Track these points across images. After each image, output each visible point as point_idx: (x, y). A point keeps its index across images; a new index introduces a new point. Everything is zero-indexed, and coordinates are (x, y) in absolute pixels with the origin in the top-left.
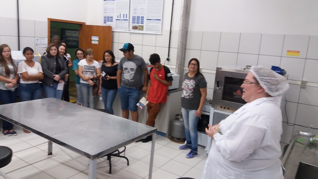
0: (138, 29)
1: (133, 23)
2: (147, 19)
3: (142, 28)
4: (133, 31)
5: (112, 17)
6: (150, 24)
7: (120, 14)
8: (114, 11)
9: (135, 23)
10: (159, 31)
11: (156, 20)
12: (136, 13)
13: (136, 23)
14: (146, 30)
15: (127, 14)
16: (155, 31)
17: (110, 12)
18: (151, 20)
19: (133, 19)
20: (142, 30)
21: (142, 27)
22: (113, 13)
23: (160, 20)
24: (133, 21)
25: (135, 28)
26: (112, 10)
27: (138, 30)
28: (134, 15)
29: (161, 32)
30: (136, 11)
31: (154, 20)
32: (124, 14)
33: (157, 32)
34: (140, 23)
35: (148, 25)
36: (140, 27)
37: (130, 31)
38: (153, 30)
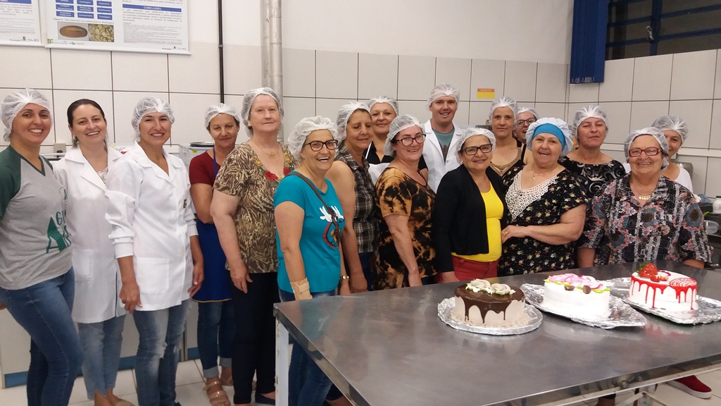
0: (89, 35)
1: (58, 14)
2: (125, 6)
3: (104, 34)
4: (65, 43)
6: (137, 22)
9: (72, 15)
10: (181, 44)
13: (76, 15)
14: (126, 41)
16: (164, 43)
18: (141, 7)
20: (110, 39)
21: (109, 29)
23: (179, 10)
24: (58, 6)
25: (73, 32)
27: (90, 40)
29: (187, 47)
31: (153, 8)
33: (171, 46)
34: (96, 16)
35: (133, 23)
36: (97, 31)
37: (49, 41)
38: (155, 42)
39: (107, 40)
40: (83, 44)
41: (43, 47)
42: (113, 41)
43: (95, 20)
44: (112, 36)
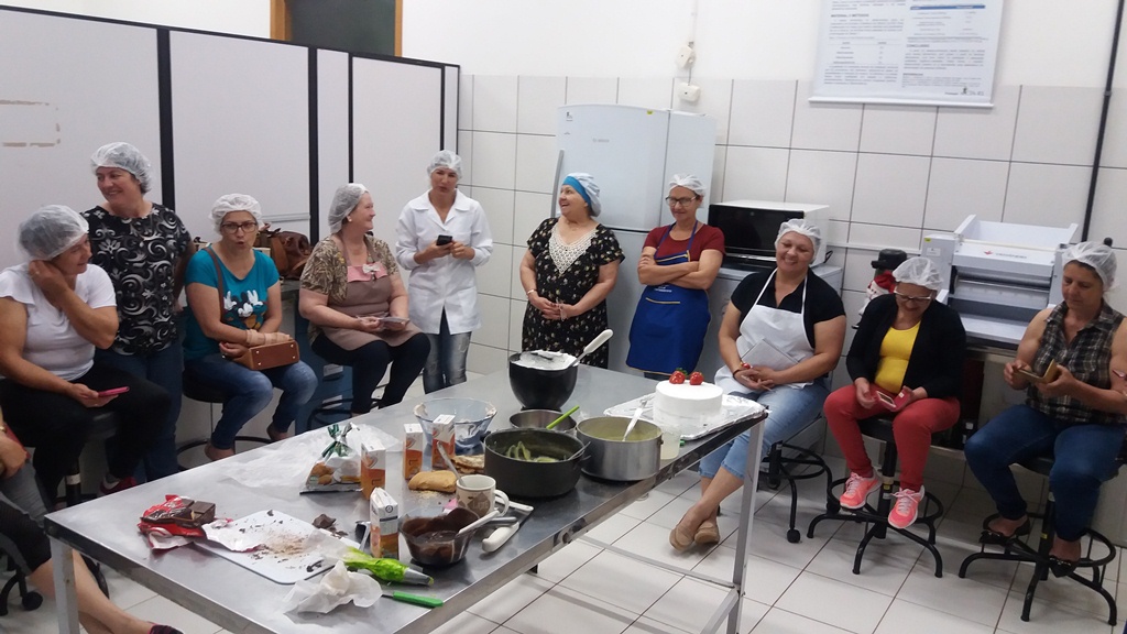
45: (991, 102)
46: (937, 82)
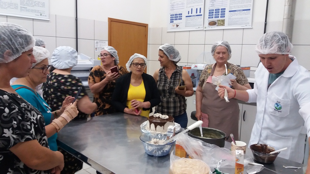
0: (217, 24)
2: (230, 11)
3: (222, 23)
4: (209, 28)
5: (181, 14)
6: (234, 17)
7: (192, 9)
8: (184, 6)
9: (213, 17)
10: (249, 24)
11: (244, 10)
12: (214, 5)
14: (229, 25)
15: (200, 8)
16: (242, 24)
17: (178, 8)
18: (235, 11)
19: (209, 13)
20: (223, 25)
21: (223, 21)
22: (182, 8)
23: (249, 10)
24: (209, 15)
25: (212, 24)
26: (181, 5)
27: (217, 26)
28: (211, 8)
29: (251, 25)
30: (214, 3)
31: (239, 10)
32: (197, 9)
33: (245, 25)
35: (232, 18)
36: (220, 22)
37: (205, 28)
38: (239, 24)
39: (222, 25)
40: (215, 28)
41: (203, 30)
42: (224, 25)
43: (220, 18)
44: (224, 23)
45: (49, 19)
46: (32, 11)
